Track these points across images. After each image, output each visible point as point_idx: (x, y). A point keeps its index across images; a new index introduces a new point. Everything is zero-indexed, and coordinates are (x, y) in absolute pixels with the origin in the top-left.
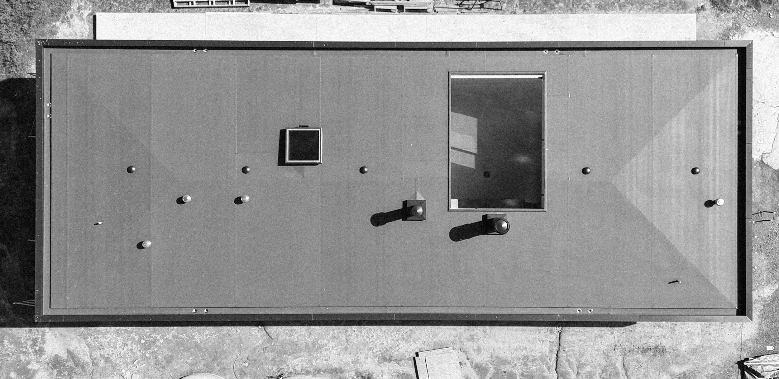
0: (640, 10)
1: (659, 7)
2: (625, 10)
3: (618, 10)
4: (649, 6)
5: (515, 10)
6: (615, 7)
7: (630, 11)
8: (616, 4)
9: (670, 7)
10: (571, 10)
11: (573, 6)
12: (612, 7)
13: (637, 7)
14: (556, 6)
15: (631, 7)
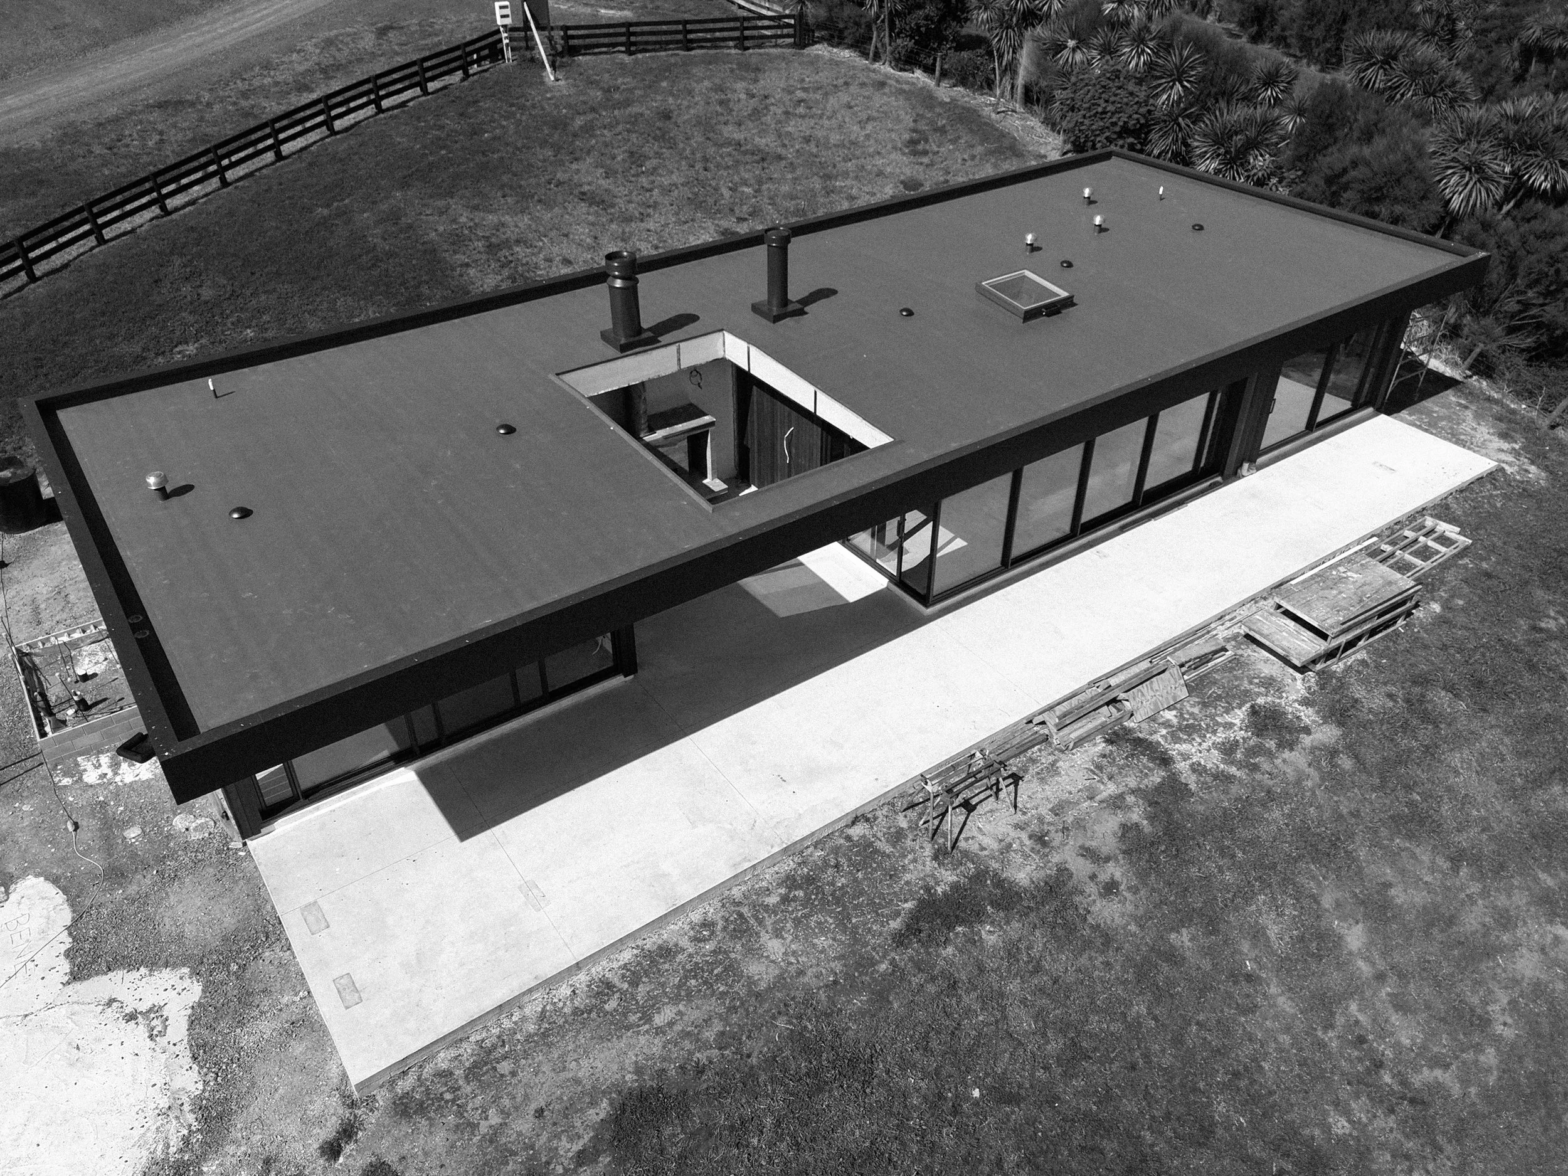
0: (544, 1010)
1: (489, 1052)
2: (588, 986)
3: (608, 975)
4: (522, 1039)
5: (872, 827)
6: (623, 976)
7: (573, 991)
8: (626, 986)
9: (451, 1074)
10: (739, 904)
11: (741, 915)
12: (633, 973)
13: (558, 1011)
14: (783, 891)
15: (577, 1004)
